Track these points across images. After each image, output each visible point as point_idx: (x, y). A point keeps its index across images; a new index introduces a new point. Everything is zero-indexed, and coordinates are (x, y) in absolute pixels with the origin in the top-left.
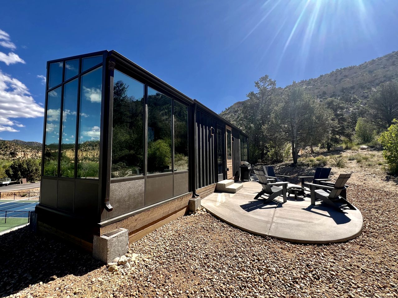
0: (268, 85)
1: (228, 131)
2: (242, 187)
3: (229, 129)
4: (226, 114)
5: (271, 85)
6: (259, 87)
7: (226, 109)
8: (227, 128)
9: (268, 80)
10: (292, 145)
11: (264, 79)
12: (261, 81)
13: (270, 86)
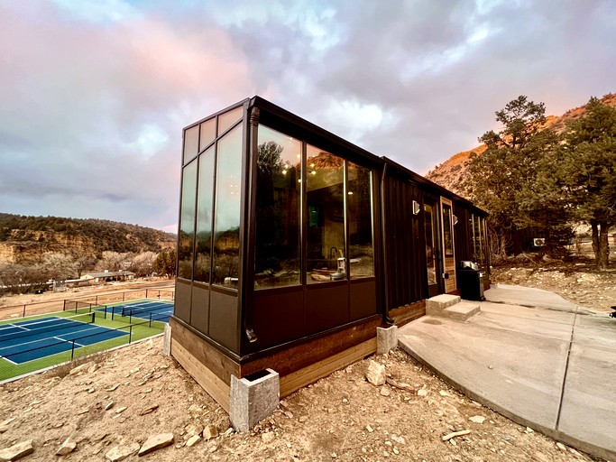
0: (526, 115)
1: (446, 207)
2: (478, 310)
3: (447, 203)
4: (436, 176)
5: (532, 113)
6: (505, 121)
7: (437, 167)
8: (442, 200)
9: (525, 104)
10: (593, 228)
11: (518, 103)
12: (509, 110)
13: (530, 116)
